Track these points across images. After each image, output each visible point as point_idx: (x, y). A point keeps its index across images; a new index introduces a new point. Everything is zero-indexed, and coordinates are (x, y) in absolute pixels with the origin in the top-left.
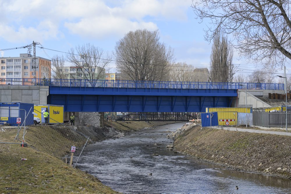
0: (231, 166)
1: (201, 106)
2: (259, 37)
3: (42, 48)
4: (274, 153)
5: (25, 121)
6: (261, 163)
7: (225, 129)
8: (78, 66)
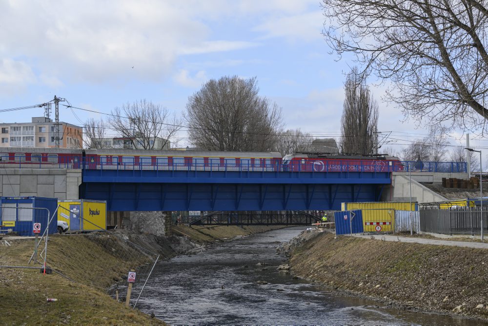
0: (393, 301)
1: (332, 200)
2: (435, 83)
3: (69, 107)
4: (468, 279)
5: (47, 229)
6: (446, 297)
7: (378, 239)
8: (126, 136)
